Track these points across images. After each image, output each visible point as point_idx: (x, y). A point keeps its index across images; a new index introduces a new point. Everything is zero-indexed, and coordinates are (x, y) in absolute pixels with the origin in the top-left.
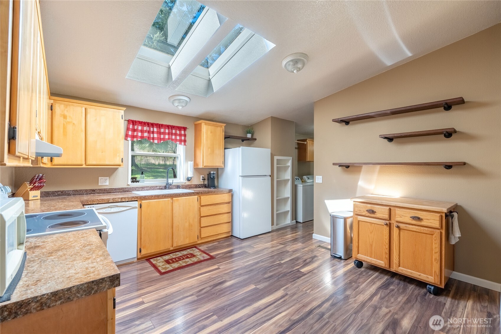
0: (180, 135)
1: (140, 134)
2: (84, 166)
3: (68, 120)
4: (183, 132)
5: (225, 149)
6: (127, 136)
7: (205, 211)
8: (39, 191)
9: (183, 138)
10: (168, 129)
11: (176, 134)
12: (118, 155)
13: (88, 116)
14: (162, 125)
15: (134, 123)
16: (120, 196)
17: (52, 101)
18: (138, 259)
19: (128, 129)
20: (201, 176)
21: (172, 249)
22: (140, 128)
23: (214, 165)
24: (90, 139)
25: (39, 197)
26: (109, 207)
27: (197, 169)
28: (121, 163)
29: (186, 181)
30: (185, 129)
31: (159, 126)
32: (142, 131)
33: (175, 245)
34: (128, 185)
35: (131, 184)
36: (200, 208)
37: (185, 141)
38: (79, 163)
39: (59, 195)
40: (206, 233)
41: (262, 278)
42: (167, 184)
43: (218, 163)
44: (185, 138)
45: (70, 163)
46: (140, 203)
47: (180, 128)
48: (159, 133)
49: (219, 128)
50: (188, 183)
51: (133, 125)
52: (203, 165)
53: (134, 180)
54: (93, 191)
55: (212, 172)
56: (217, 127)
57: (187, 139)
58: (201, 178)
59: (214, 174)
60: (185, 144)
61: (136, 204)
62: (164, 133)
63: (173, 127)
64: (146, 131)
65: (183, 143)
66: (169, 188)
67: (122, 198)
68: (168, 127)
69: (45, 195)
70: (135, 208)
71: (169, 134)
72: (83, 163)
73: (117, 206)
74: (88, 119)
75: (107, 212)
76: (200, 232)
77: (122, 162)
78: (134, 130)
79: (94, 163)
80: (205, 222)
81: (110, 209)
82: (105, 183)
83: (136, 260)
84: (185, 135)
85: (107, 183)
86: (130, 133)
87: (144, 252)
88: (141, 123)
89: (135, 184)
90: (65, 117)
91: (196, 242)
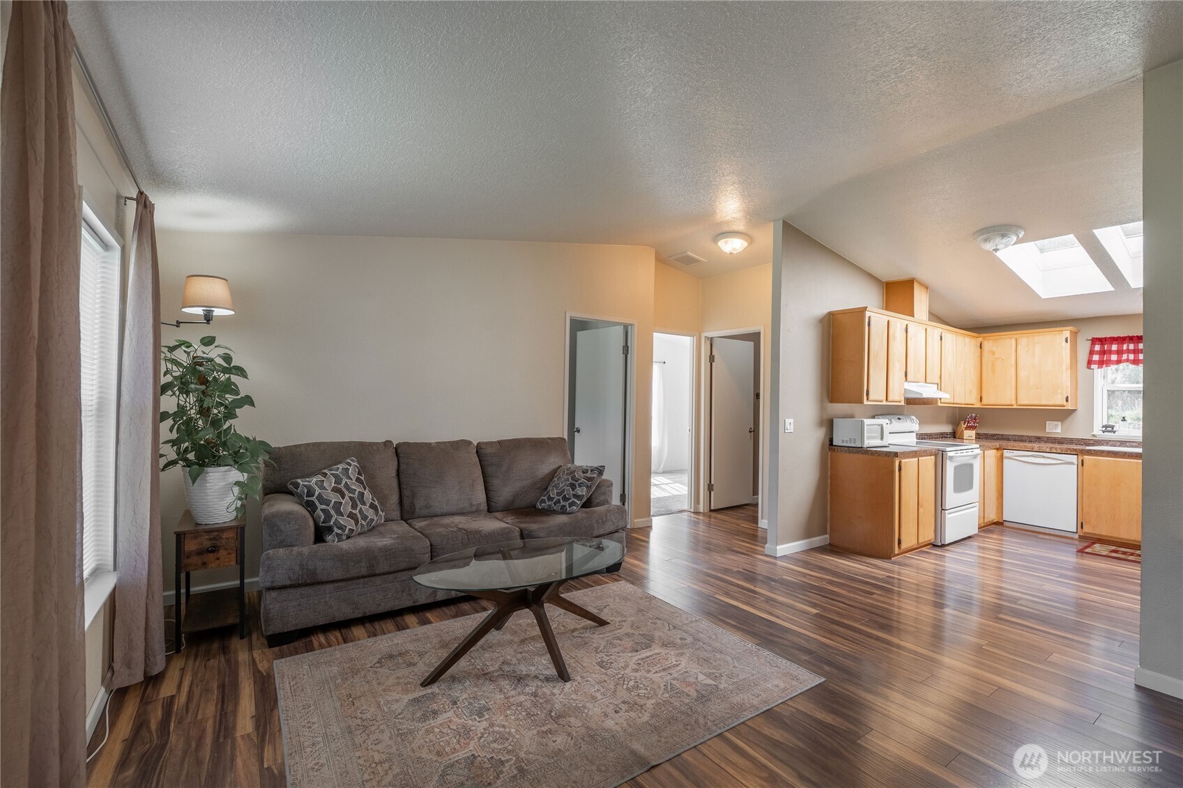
1: (1114, 357)
2: (1015, 407)
3: (997, 356)
6: (1090, 362)
8: (974, 432)
12: (1059, 392)
13: (1019, 347)
15: (1102, 341)
17: (981, 339)
18: (1079, 537)
19: (1092, 352)
24: (1022, 374)
25: (975, 438)
26: (1032, 456)
28: (1065, 403)
32: (1119, 352)
34: (1094, 436)
35: (1100, 435)
38: (1008, 403)
45: (998, 403)
46: (1080, 458)
51: (1102, 344)
53: (1108, 428)
54: (1038, 439)
61: (1073, 458)
64: (1128, 351)
67: (1051, 448)
69: (982, 437)
70: (1072, 463)
72: (1014, 403)
73: (1044, 457)
74: (1019, 352)
75: (1030, 461)
77: (1067, 401)
78: (1102, 353)
79: (1027, 403)
81: (1034, 458)
82: (1055, 429)
83: (1076, 536)
85: (1059, 430)
86: (1096, 357)
87: (1087, 529)
88: (1120, 340)
89: (1108, 436)
90: (993, 353)
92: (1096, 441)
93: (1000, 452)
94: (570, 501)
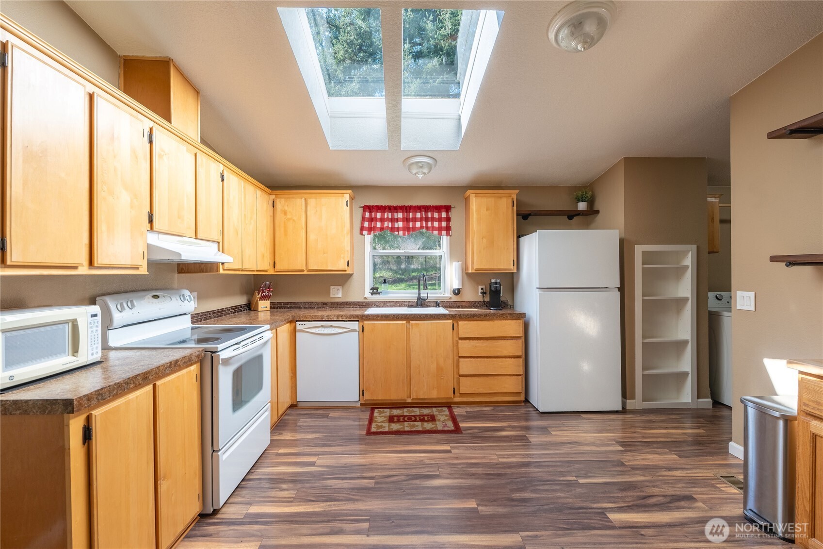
0: (440, 220)
1: (379, 225)
2: (305, 273)
3: (289, 216)
4: (444, 215)
5: (519, 237)
6: (362, 229)
7: (466, 348)
8: (268, 302)
9: (444, 224)
10: (421, 212)
11: (433, 219)
12: (342, 256)
13: (308, 208)
14: (410, 207)
15: (371, 209)
16: (337, 312)
17: (273, 197)
18: (362, 405)
19: (363, 219)
20: (480, 287)
21: (409, 400)
22: (379, 215)
23: (495, 267)
24: (312, 237)
25: (268, 308)
26: (322, 326)
27: (471, 277)
28: (346, 267)
29: (452, 295)
30: (448, 209)
31: (406, 209)
32: (382, 220)
33: (414, 396)
34: (365, 298)
35: (369, 297)
36: (457, 342)
37: (448, 229)
38: (299, 268)
39: (291, 308)
40: (467, 386)
41: (507, 496)
42: (419, 298)
43: (506, 264)
44: (448, 224)
45: (290, 269)
46: (361, 324)
47: (438, 209)
48: (407, 220)
49: (504, 200)
50: (455, 298)
51: (370, 212)
52: (472, 268)
53: (375, 290)
54: (324, 305)
55: (493, 281)
56: (501, 197)
57: (452, 224)
58: (480, 291)
59: (496, 283)
60: (448, 234)
61: (355, 325)
62: (415, 220)
63: (427, 209)
64: (388, 219)
65: (444, 233)
66: (422, 306)
67: (338, 316)
68: (419, 208)
69: (273, 306)
70: (354, 331)
71: (421, 220)
72: (304, 268)
73: (332, 326)
74: (308, 213)
75: (322, 332)
76: (458, 383)
77: (348, 266)
78: (371, 220)
79: (315, 268)
80: (466, 367)
81: (323, 329)
82: (337, 294)
83: (359, 404)
84: (448, 219)
85: (340, 295)
86: (366, 224)
87: (367, 396)
88: (382, 209)
89: (376, 298)
90: (285, 213)
91: (450, 398)
92: (368, 303)
93: (293, 325)
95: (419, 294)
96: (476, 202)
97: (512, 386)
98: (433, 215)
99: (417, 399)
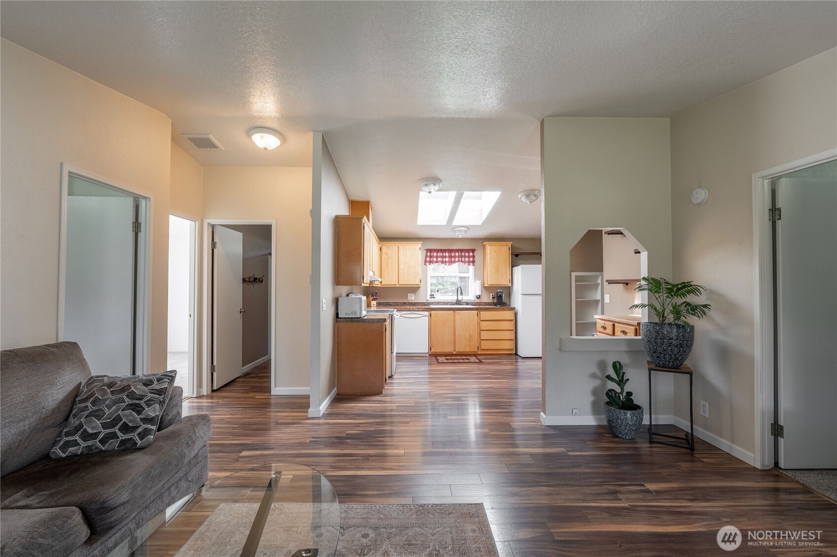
0: (469, 257)
1: (435, 259)
2: (397, 286)
3: (389, 256)
4: (471, 254)
5: (512, 267)
6: (426, 262)
7: (484, 325)
9: (471, 259)
10: (458, 252)
11: (465, 257)
12: (417, 277)
13: (400, 251)
14: (453, 250)
15: (431, 251)
17: (381, 245)
18: (430, 355)
19: (426, 256)
20: (491, 295)
21: (454, 353)
22: (435, 254)
23: (500, 283)
24: (401, 267)
25: (376, 305)
26: (410, 313)
27: (487, 289)
28: (418, 283)
29: (476, 299)
30: (473, 251)
31: (450, 251)
32: (437, 257)
33: (457, 350)
34: (427, 300)
35: (429, 300)
36: (480, 322)
37: (473, 262)
38: (394, 284)
39: (386, 305)
40: (485, 345)
42: (457, 300)
43: (506, 282)
44: (473, 259)
45: (389, 284)
46: (430, 313)
47: (468, 251)
48: (451, 257)
49: (504, 247)
50: (477, 301)
51: (430, 252)
52: (487, 284)
53: (432, 296)
54: (405, 304)
55: (498, 291)
56: (503, 246)
57: (476, 259)
58: (491, 296)
59: (500, 292)
60: (473, 265)
61: (427, 313)
62: (455, 257)
63: (462, 251)
64: (440, 257)
65: (471, 264)
66: (459, 304)
67: (418, 308)
68: (458, 251)
69: (379, 304)
70: (426, 316)
71: (459, 257)
72: (397, 284)
73: (415, 314)
74: (399, 253)
76: (480, 344)
77: (420, 282)
78: (431, 257)
79: (403, 283)
80: (484, 335)
81: (410, 315)
82: (412, 298)
83: (428, 355)
84: (474, 257)
85: (413, 299)
86: (428, 259)
87: (432, 350)
88: (437, 251)
89: (432, 300)
90: (387, 254)
91: (476, 352)
92: (428, 303)
94: (140, 430)
95: (458, 298)
96: (490, 248)
97: (509, 345)
98: (465, 254)
99: (458, 352)
